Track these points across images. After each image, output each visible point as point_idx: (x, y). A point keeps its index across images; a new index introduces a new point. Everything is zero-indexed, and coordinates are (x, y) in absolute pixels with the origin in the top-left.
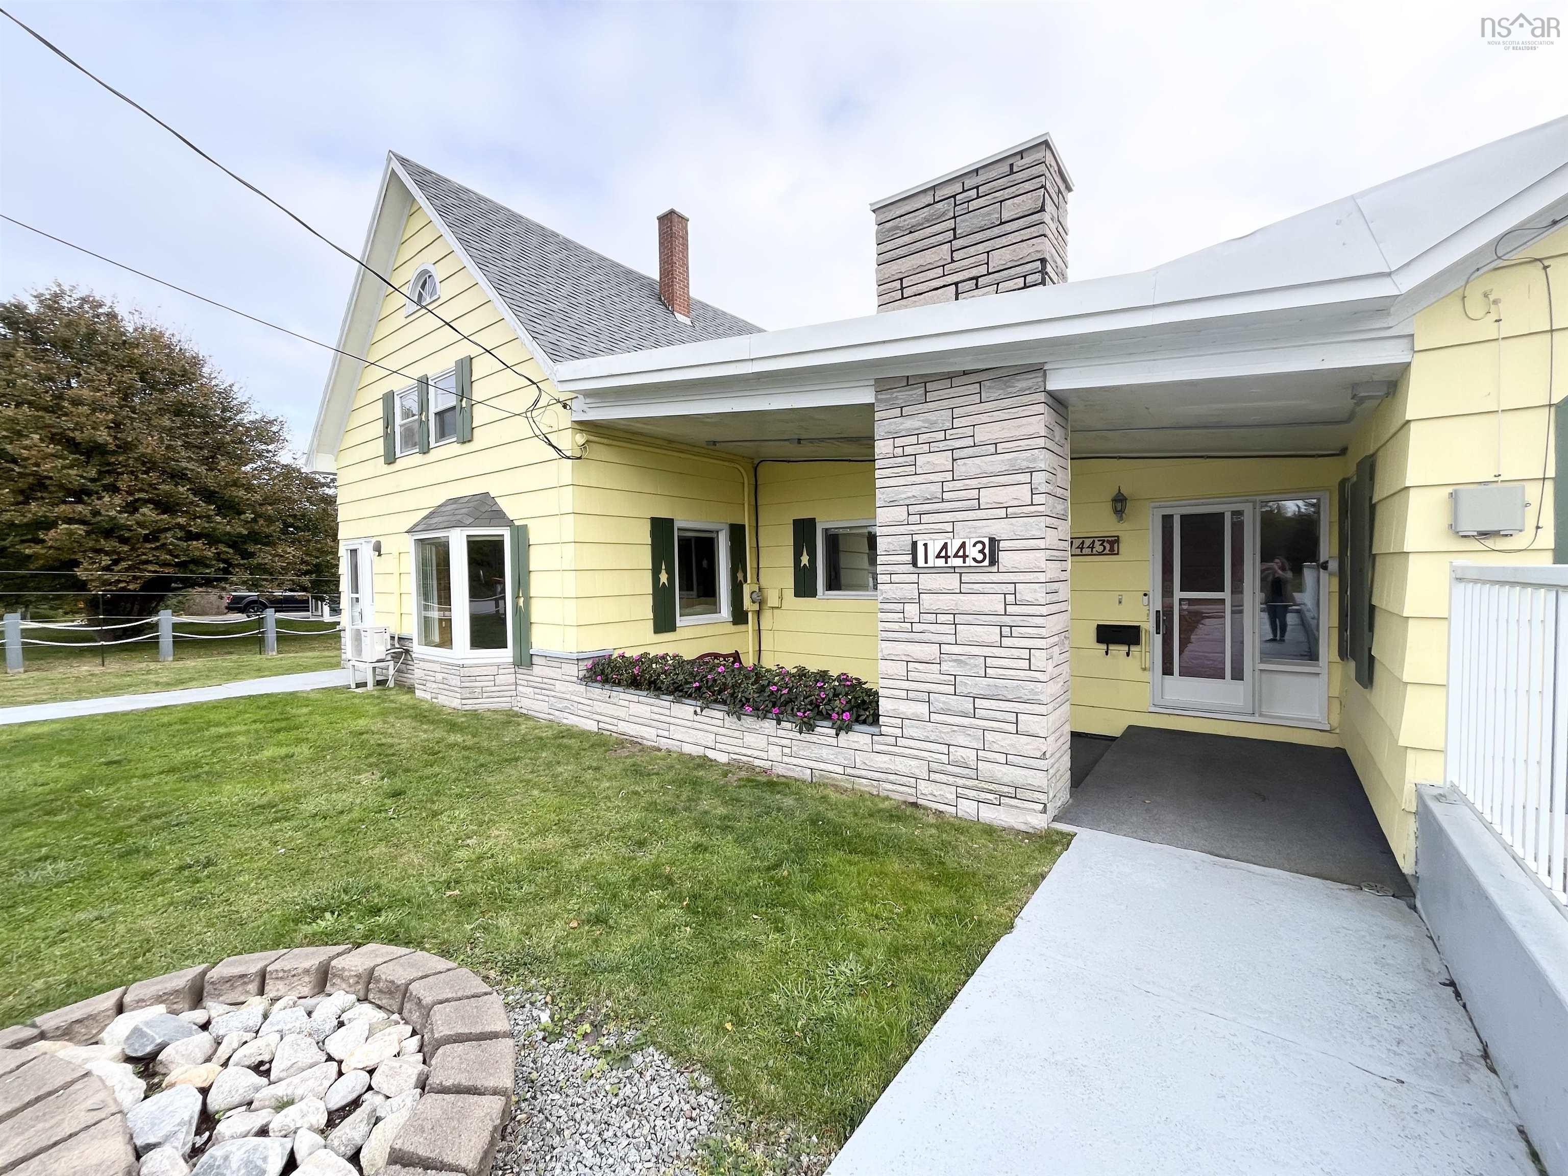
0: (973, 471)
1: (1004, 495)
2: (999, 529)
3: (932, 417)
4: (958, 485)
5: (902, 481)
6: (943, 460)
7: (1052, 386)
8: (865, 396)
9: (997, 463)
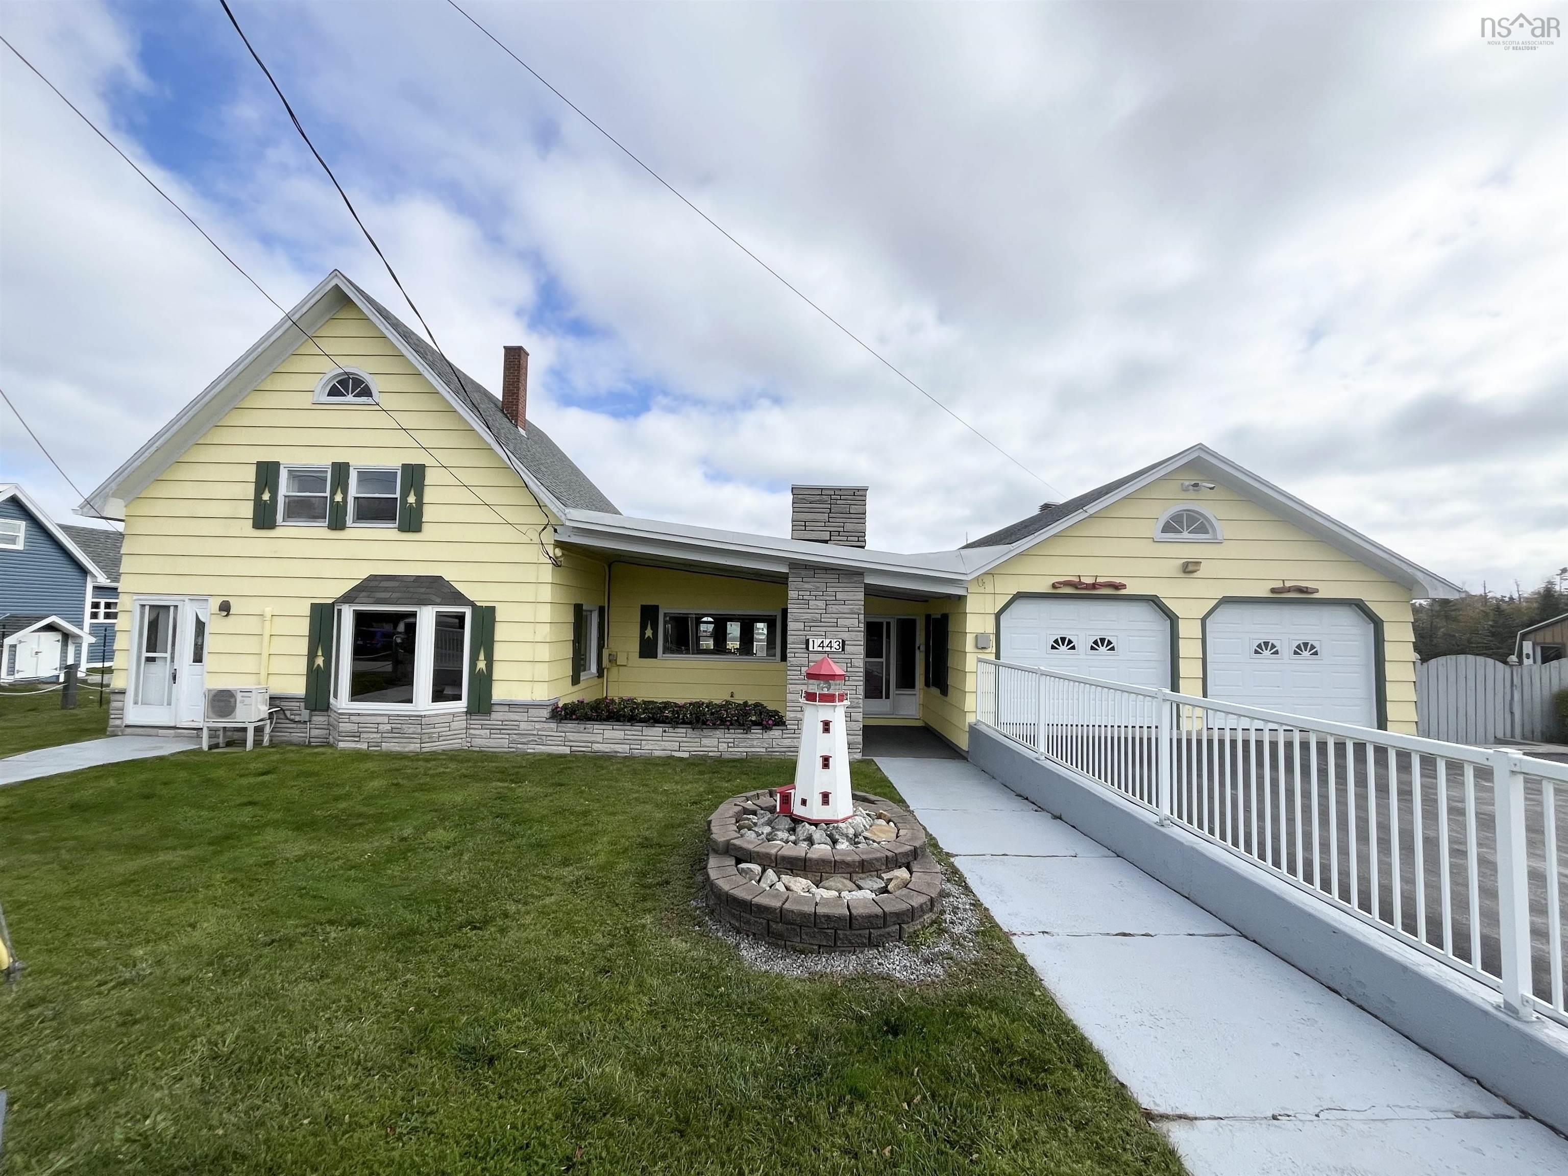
0: (835, 611)
1: (847, 622)
2: (845, 636)
3: (818, 584)
4: (829, 616)
5: (802, 611)
6: (822, 604)
7: (866, 582)
8: (785, 570)
9: (845, 608)
